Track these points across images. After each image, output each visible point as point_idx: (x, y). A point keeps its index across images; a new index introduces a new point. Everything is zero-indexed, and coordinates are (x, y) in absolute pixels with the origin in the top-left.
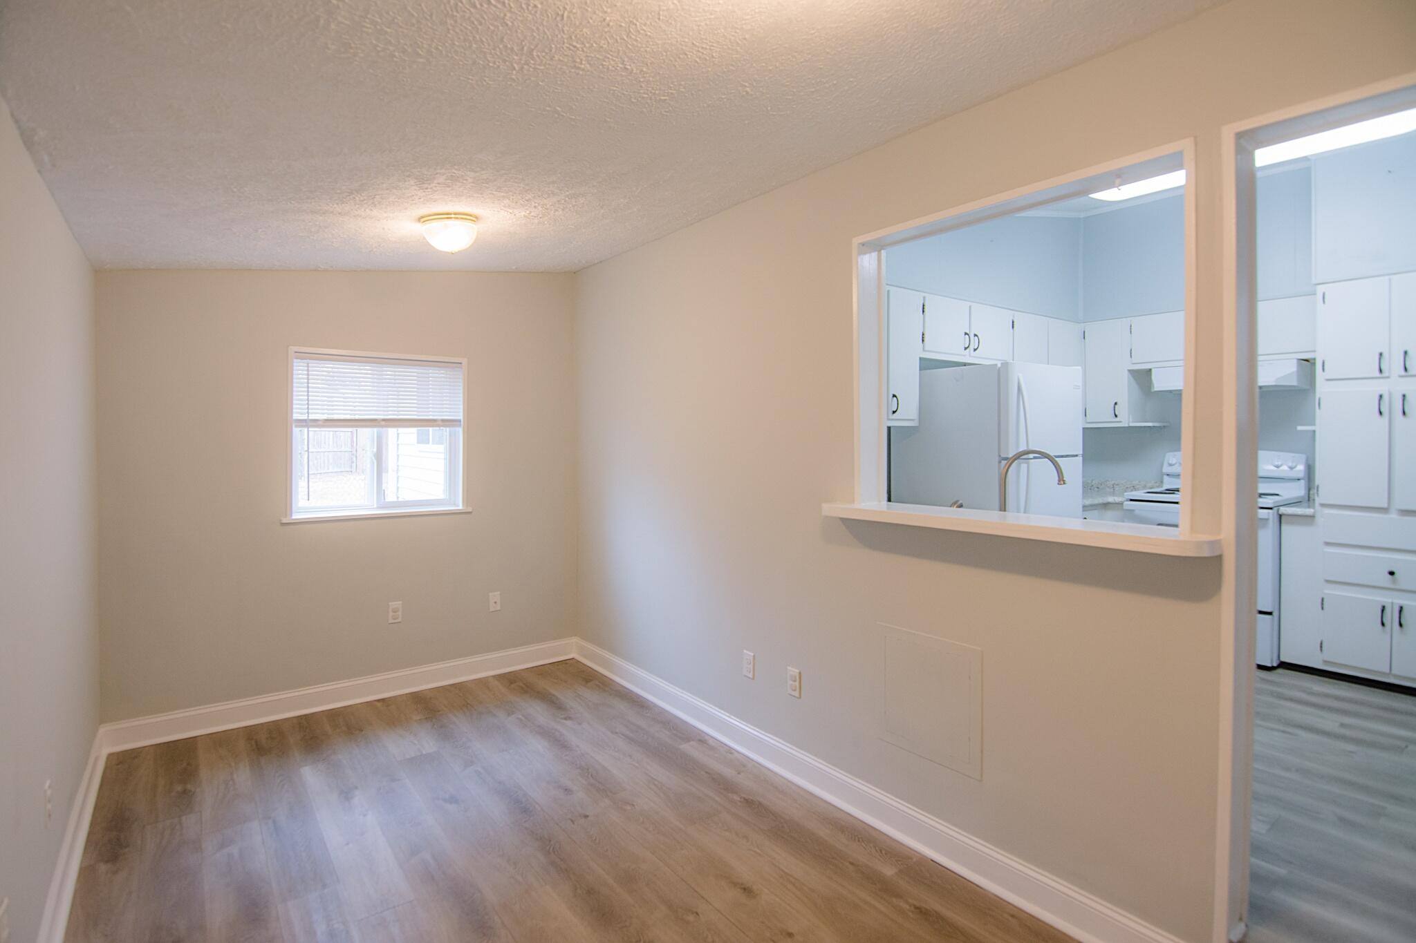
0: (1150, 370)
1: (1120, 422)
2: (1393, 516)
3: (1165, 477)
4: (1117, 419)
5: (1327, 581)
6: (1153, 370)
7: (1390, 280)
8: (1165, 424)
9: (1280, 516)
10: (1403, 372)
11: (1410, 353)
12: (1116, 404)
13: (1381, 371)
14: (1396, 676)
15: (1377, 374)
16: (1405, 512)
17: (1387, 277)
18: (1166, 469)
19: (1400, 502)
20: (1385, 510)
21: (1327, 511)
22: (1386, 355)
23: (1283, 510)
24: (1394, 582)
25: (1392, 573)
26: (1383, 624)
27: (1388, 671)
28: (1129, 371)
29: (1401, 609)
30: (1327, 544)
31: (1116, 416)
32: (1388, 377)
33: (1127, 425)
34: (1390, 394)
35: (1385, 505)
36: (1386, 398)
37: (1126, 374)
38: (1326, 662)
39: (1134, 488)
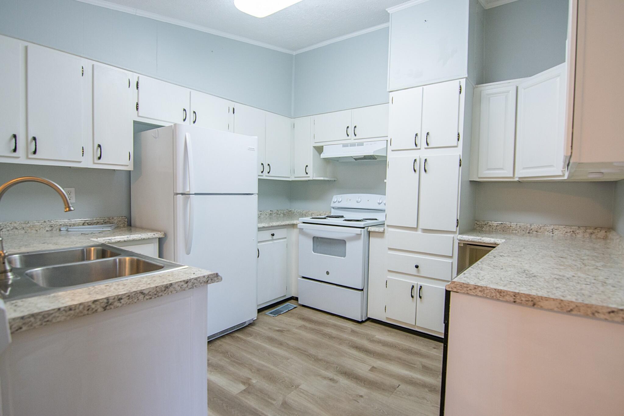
0: (323, 146)
1: (309, 177)
2: (419, 232)
3: (332, 209)
4: (307, 175)
5: (389, 271)
6: (324, 146)
7: (423, 88)
8: (335, 179)
9: (369, 232)
10: (426, 146)
11: (430, 133)
12: (307, 166)
13: (416, 145)
14: (418, 327)
15: (414, 147)
16: (425, 231)
17: (422, 87)
18: (333, 205)
19: (422, 226)
20: (415, 229)
21: (390, 229)
22: (419, 135)
23: (370, 229)
24: (418, 271)
25: (417, 267)
26: (412, 297)
27: (414, 324)
28: (314, 147)
29: (421, 287)
30: (390, 249)
31: (307, 173)
32: (420, 149)
33: (312, 179)
34: (420, 159)
35: (415, 226)
36: (418, 161)
37: (312, 148)
38: (387, 318)
39: (306, 216)
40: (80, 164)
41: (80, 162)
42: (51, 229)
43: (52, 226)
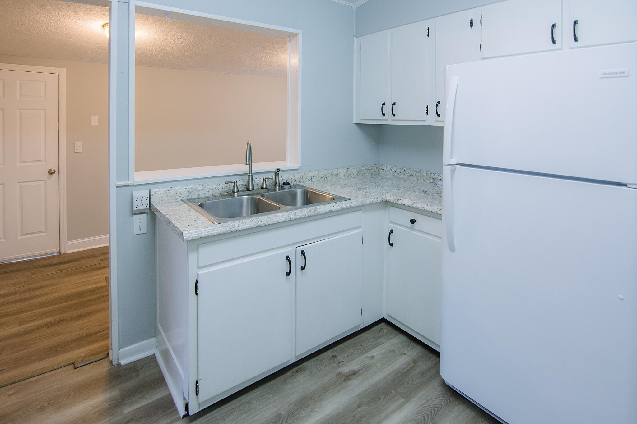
40: (425, 122)
41: (425, 121)
42: (433, 181)
43: (434, 179)
